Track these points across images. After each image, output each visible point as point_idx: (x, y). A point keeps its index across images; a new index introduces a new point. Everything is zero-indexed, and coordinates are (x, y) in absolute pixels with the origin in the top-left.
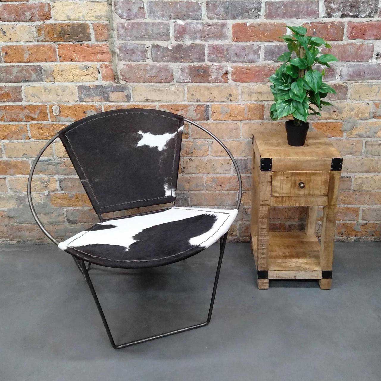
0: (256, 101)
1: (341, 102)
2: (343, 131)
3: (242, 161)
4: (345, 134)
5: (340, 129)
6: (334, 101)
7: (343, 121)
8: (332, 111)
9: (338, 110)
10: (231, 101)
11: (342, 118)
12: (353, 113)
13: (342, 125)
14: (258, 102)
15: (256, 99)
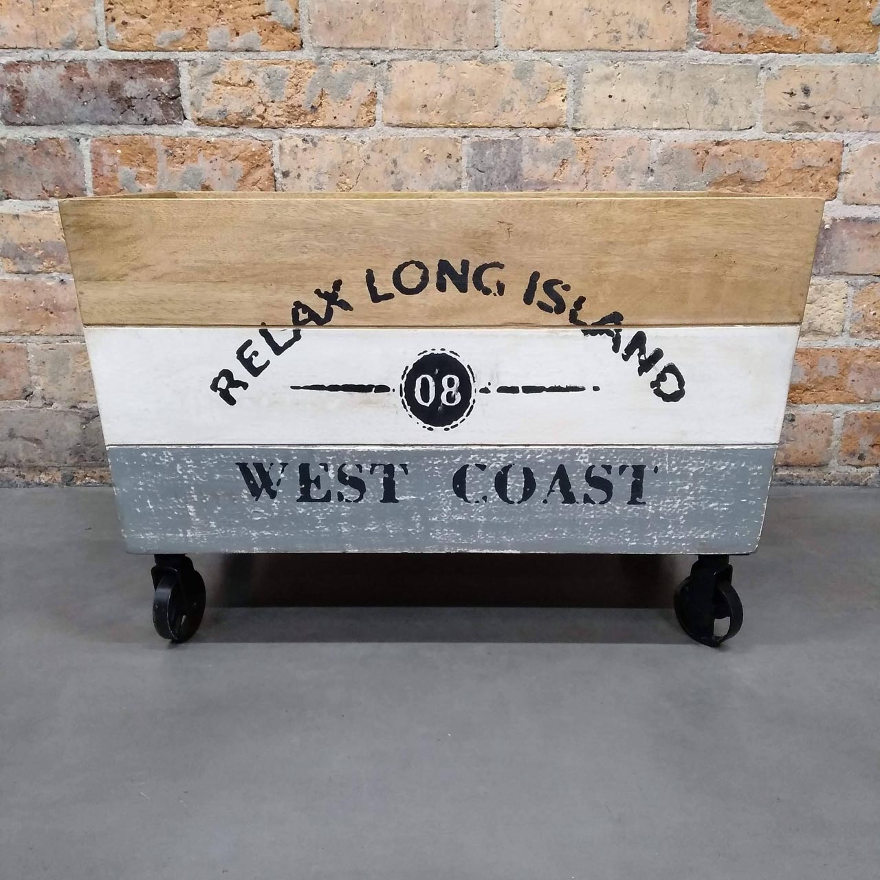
3: (500, 147)
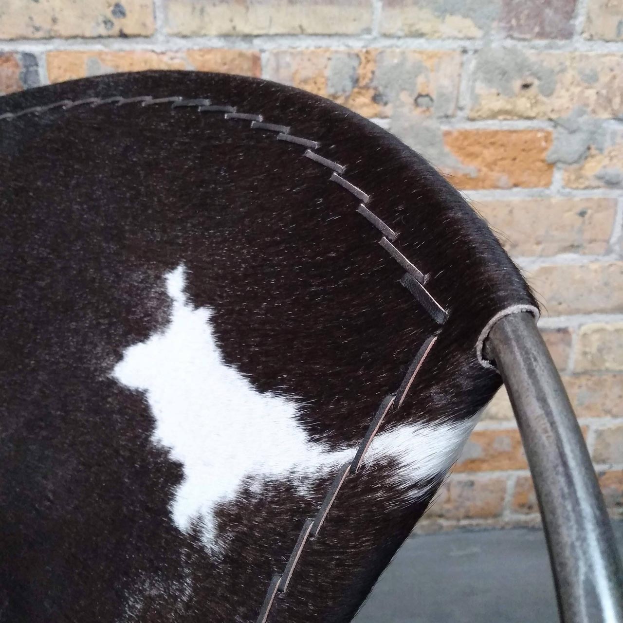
0: (226, 36)
1: (550, 47)
2: (551, 165)
4: (558, 176)
5: (544, 155)
6: (526, 43)
7: (556, 124)
8: (517, 84)
9: (539, 79)
10: (123, 35)
11: (553, 111)
12: (591, 93)
13: (551, 141)
14: (234, 43)
15: (226, 27)
